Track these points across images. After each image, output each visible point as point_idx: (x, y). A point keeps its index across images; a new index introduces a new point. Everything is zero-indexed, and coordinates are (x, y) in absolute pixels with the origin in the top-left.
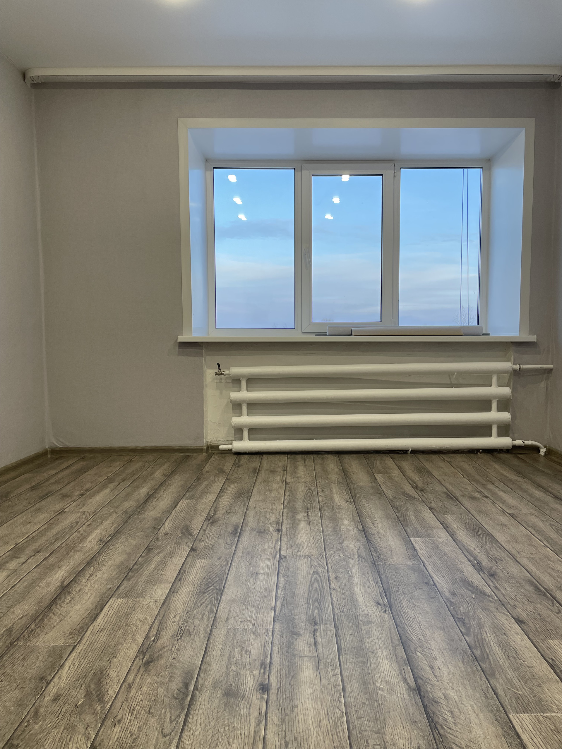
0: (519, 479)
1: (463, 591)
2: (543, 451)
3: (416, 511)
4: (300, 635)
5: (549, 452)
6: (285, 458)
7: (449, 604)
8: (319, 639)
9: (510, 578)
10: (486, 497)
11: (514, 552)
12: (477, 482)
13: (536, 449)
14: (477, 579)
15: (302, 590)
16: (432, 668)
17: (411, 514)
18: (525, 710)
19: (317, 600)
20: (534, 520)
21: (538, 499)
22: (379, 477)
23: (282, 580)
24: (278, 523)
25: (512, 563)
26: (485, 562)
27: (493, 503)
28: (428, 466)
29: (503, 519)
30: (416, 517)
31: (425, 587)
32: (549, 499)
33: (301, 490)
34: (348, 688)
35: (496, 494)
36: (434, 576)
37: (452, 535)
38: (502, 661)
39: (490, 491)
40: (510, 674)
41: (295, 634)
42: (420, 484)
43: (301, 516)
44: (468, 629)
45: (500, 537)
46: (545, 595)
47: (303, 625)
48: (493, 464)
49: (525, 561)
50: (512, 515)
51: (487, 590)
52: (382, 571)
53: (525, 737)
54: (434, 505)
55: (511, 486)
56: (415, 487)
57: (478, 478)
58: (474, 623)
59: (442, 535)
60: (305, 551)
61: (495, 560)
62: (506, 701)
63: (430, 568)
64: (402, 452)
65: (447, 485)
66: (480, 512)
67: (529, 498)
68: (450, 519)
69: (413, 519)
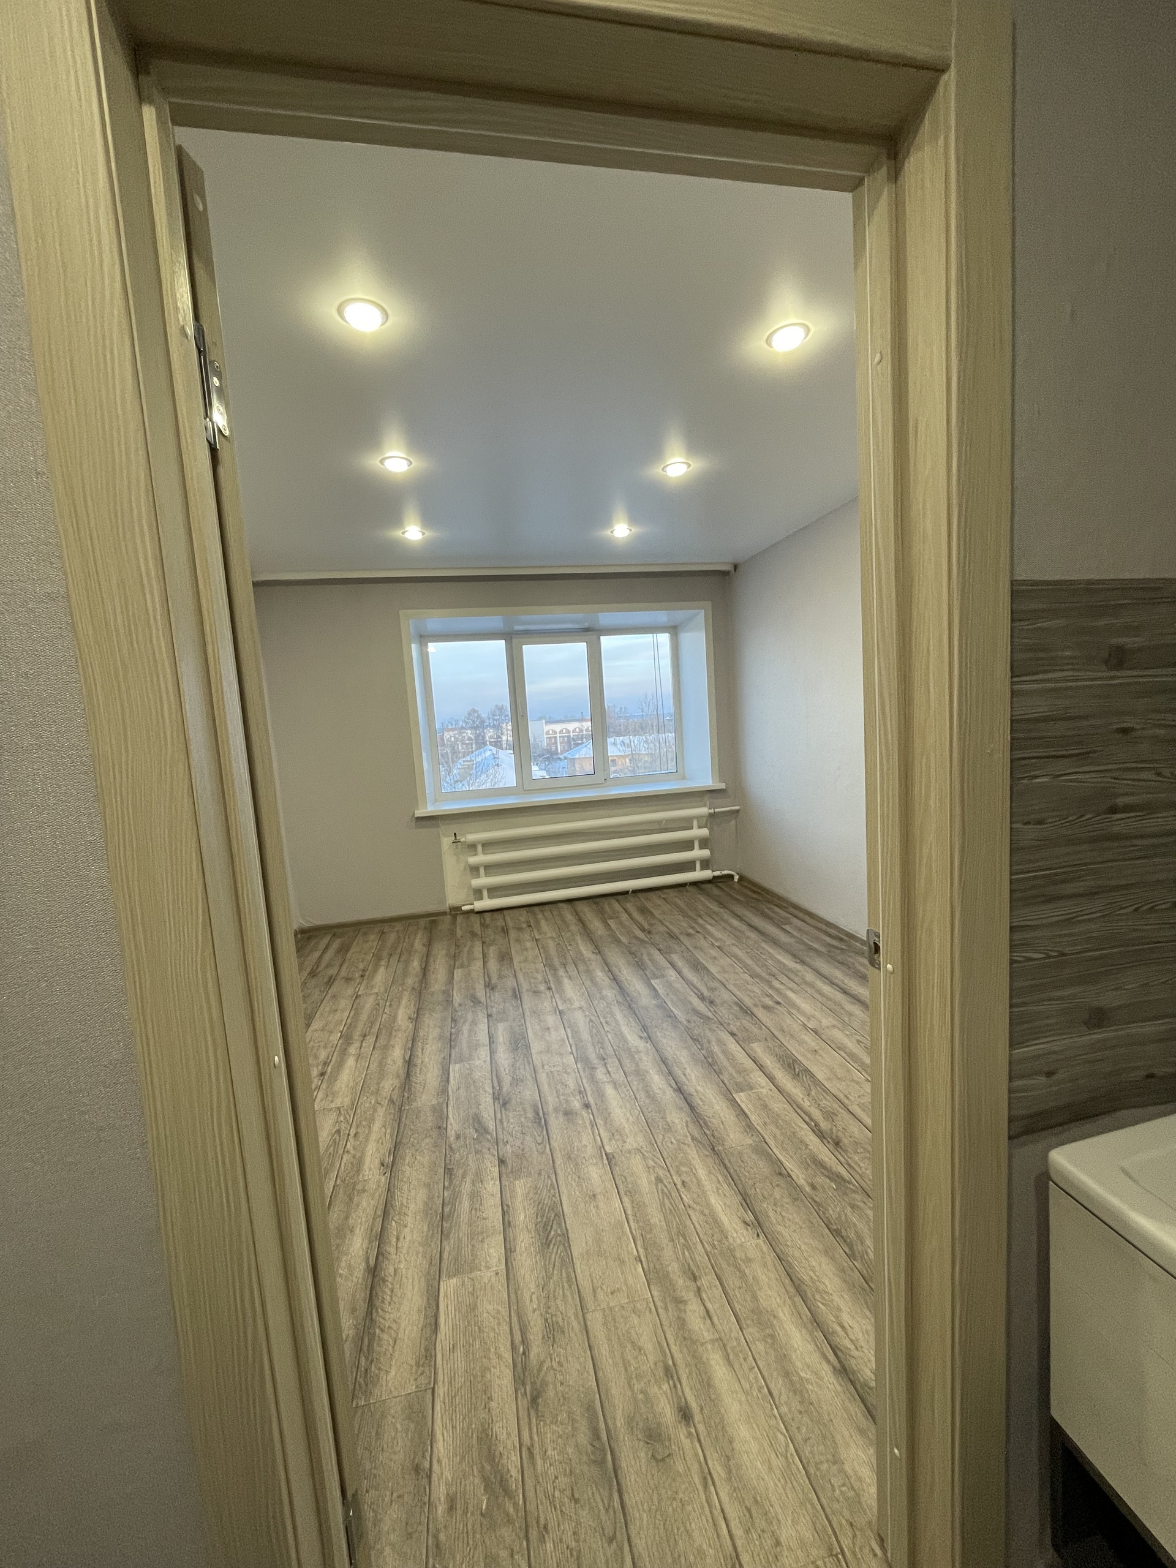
0: (722, 910)
1: (695, 1018)
2: (736, 878)
3: (649, 954)
4: (596, 1068)
5: (741, 878)
6: (523, 911)
7: (687, 1029)
8: (610, 1069)
9: (724, 1002)
10: (698, 932)
11: (723, 980)
12: (690, 917)
13: (731, 877)
14: (702, 1007)
15: (585, 1036)
16: (685, 1075)
17: (645, 958)
18: (742, 1091)
19: (599, 1042)
20: (735, 950)
21: (736, 929)
22: (611, 922)
23: (569, 1031)
24: (546, 982)
25: (723, 990)
26: (706, 993)
27: (705, 938)
28: (648, 905)
29: (714, 952)
30: (650, 960)
31: (669, 1020)
32: (744, 928)
33: (551, 945)
34: (638, 1097)
35: (705, 929)
36: (673, 1009)
37: (679, 973)
38: (725, 1063)
39: (701, 926)
40: (731, 1070)
41: (593, 1069)
42: (646, 926)
43: (561, 972)
44: (702, 1045)
45: (713, 969)
46: (746, 1012)
47: (595, 1061)
48: (699, 896)
49: (731, 987)
50: (719, 947)
51: (710, 1014)
52: (637, 1013)
53: (743, 1106)
54: (661, 946)
55: (716, 918)
56: (643, 930)
57: (690, 913)
58: (705, 1041)
59: (672, 974)
60: (576, 1004)
61: (712, 990)
62: (730, 1087)
63: (669, 1004)
64: (625, 893)
65: (668, 924)
66: (696, 947)
67: (730, 929)
68: (675, 958)
69: (648, 962)
